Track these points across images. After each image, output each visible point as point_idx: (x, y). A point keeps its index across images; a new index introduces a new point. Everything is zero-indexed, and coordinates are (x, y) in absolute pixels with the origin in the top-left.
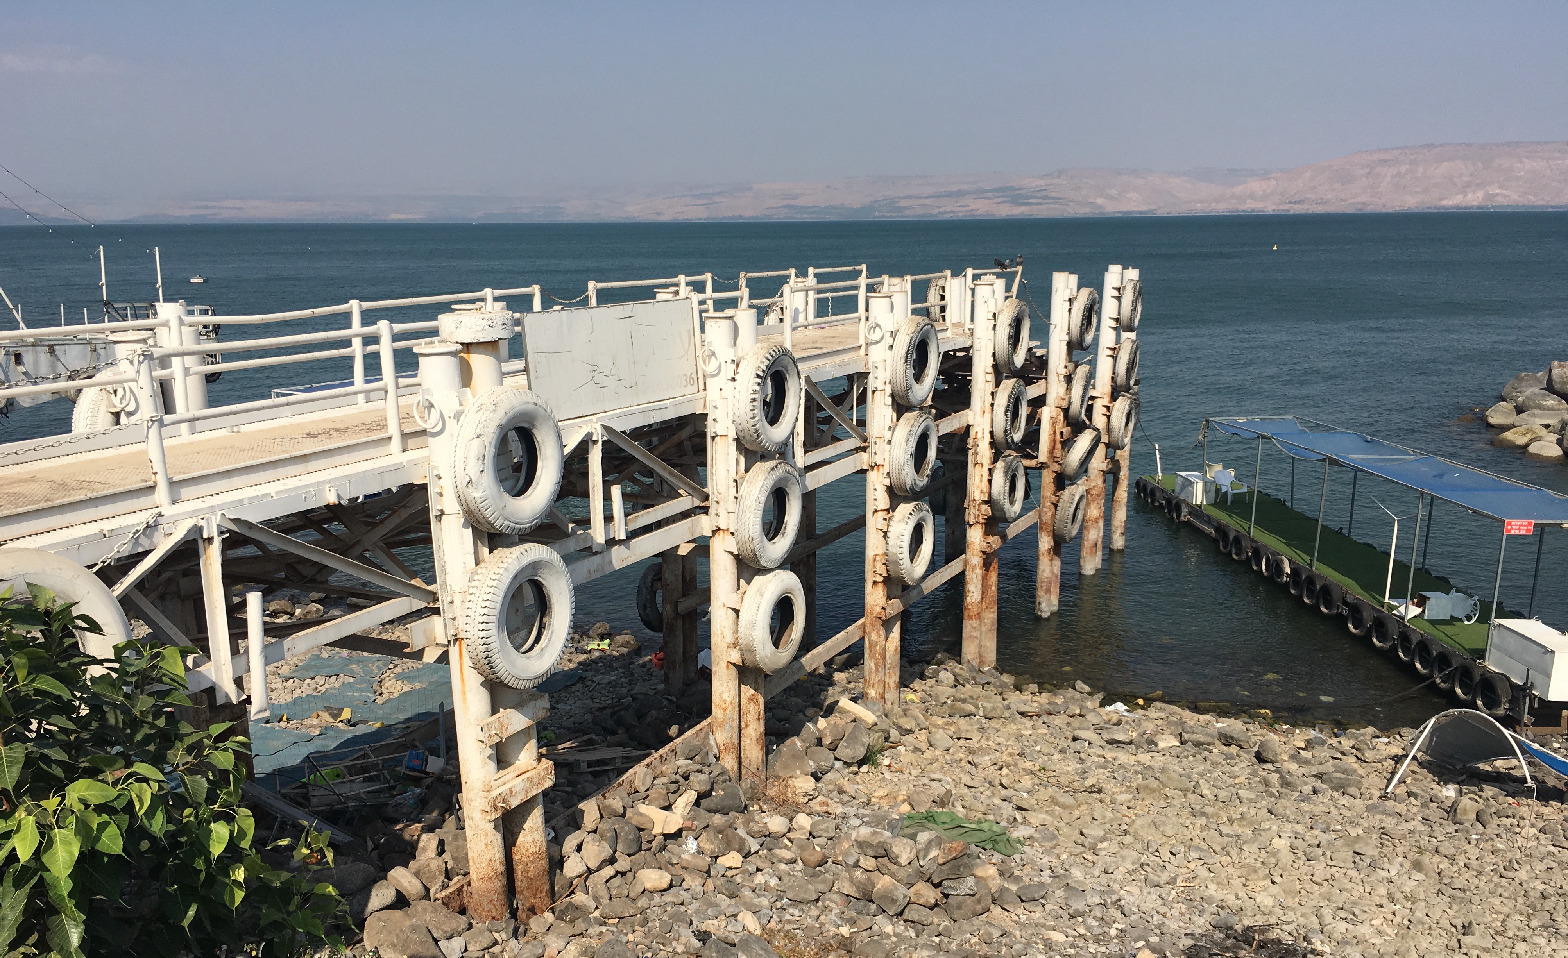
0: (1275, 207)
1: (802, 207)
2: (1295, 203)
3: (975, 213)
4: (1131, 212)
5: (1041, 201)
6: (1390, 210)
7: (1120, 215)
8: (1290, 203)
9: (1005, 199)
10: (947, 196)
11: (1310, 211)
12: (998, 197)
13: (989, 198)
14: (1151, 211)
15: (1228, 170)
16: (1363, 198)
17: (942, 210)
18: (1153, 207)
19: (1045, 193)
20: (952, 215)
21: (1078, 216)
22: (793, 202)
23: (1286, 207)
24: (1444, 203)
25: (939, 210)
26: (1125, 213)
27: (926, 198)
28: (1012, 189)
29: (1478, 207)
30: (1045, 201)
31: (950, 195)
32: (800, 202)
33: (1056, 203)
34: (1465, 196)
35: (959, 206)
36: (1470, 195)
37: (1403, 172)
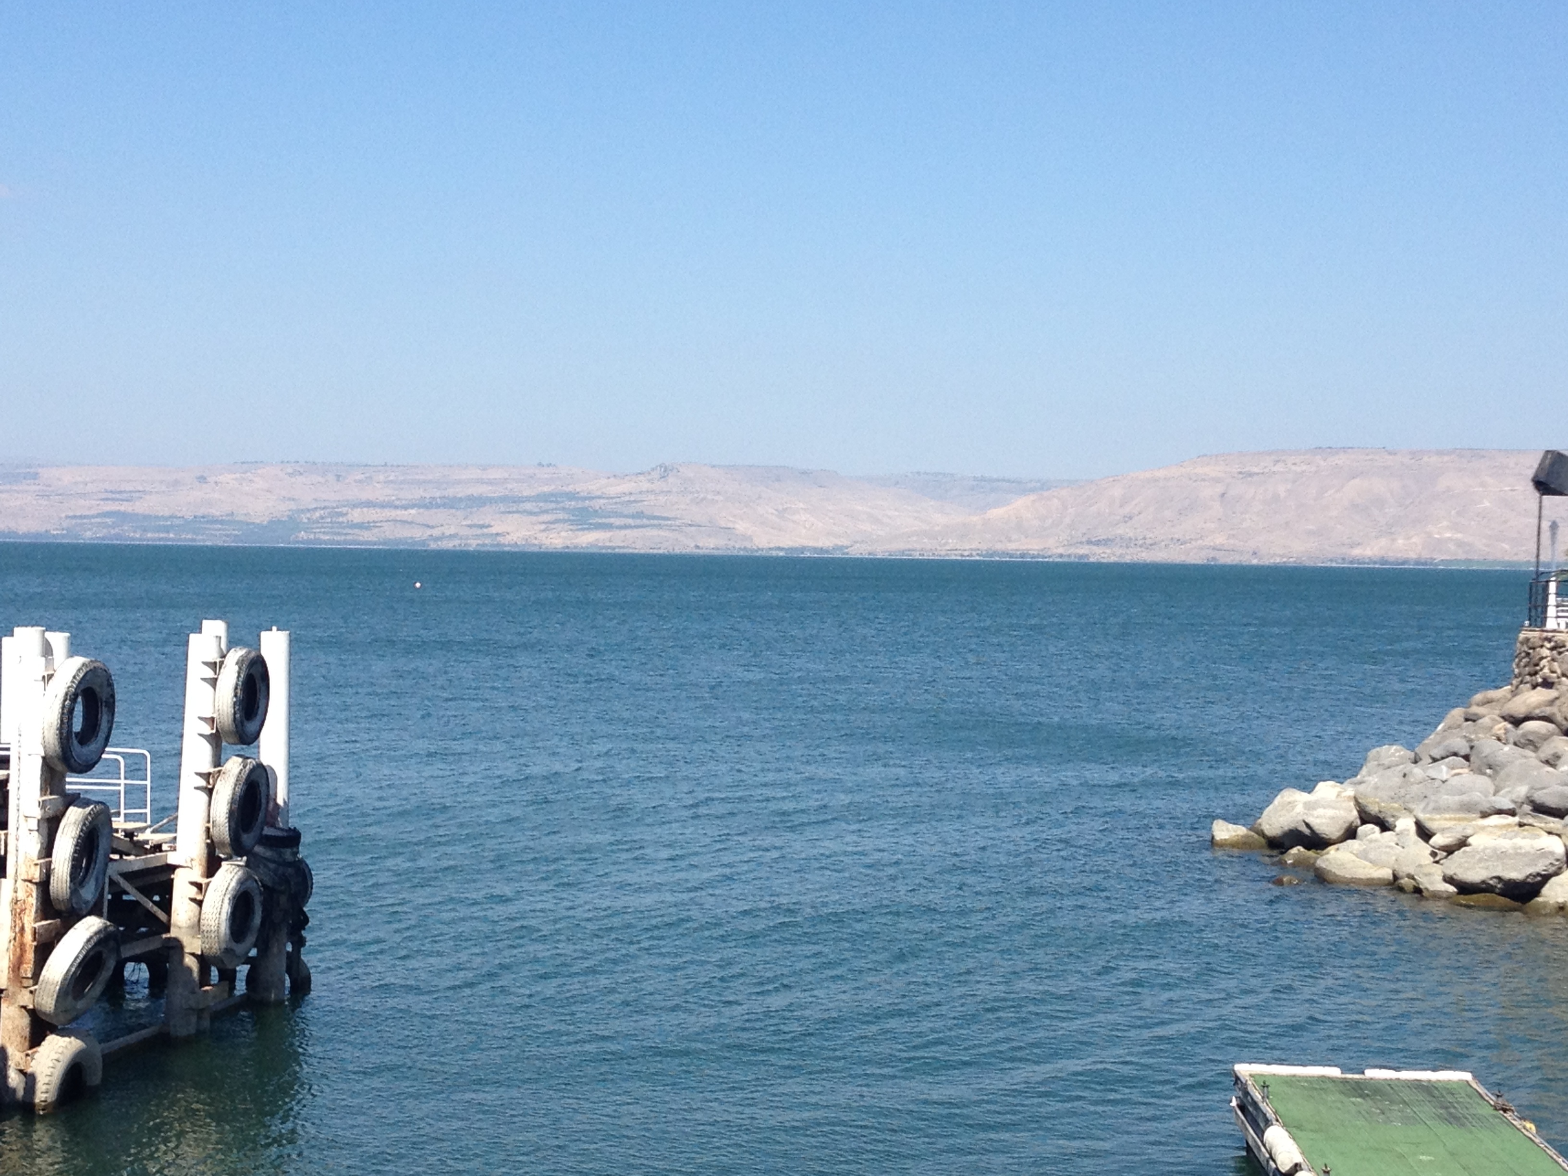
0: (1061, 550)
1: (146, 517)
2: (1098, 543)
3: (501, 539)
4: (803, 549)
5: (630, 521)
6: (1267, 561)
7: (781, 554)
8: (1089, 542)
9: (561, 516)
10: (444, 505)
11: (1127, 559)
12: (546, 512)
13: (531, 513)
14: (837, 548)
15: (975, 479)
16: (1220, 540)
17: (436, 532)
18: (844, 542)
19: (638, 507)
20: (457, 542)
21: (701, 552)
22: (124, 507)
23: (1083, 550)
24: (1357, 552)
25: (429, 532)
26: (792, 549)
27: (405, 508)
28: (572, 496)
29: (1417, 563)
30: (638, 522)
31: (450, 503)
32: (140, 507)
33: (659, 527)
34: (1394, 540)
35: (470, 526)
36: (1400, 541)
37: (1283, 495)
